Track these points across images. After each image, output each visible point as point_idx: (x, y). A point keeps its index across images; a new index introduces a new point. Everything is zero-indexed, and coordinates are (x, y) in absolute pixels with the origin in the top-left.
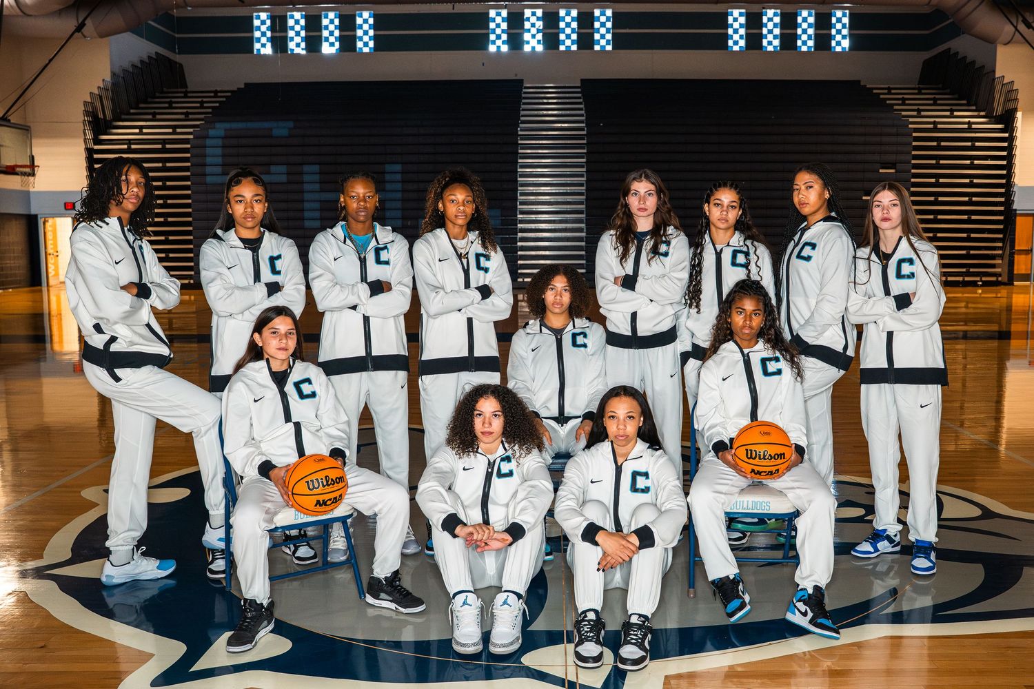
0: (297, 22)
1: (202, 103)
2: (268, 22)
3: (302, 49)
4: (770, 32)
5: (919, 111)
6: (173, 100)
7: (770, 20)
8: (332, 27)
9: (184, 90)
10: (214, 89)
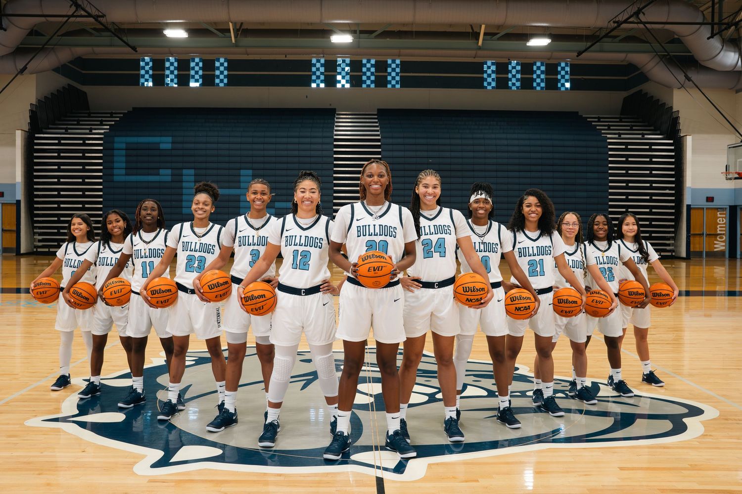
0: (172, 64)
1: (101, 121)
2: (151, 64)
3: (175, 84)
4: (514, 76)
5: (620, 134)
6: (80, 119)
7: (514, 68)
8: (197, 68)
9: (88, 111)
10: (110, 112)
